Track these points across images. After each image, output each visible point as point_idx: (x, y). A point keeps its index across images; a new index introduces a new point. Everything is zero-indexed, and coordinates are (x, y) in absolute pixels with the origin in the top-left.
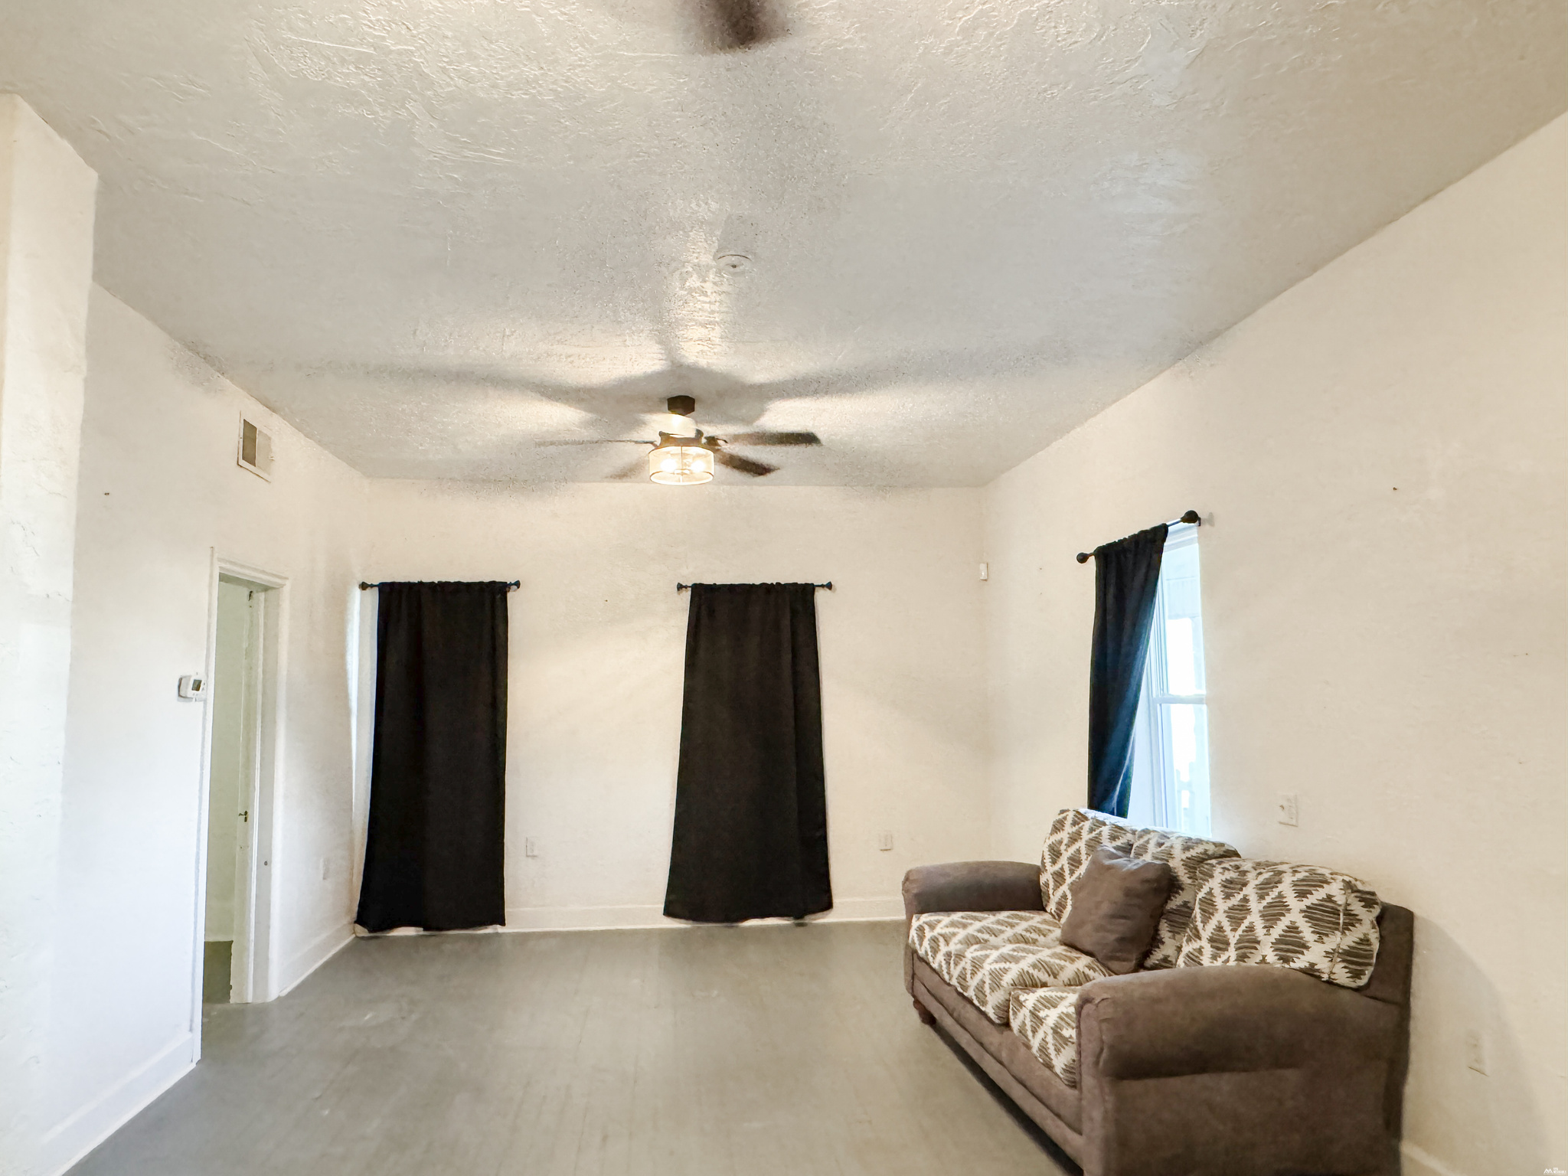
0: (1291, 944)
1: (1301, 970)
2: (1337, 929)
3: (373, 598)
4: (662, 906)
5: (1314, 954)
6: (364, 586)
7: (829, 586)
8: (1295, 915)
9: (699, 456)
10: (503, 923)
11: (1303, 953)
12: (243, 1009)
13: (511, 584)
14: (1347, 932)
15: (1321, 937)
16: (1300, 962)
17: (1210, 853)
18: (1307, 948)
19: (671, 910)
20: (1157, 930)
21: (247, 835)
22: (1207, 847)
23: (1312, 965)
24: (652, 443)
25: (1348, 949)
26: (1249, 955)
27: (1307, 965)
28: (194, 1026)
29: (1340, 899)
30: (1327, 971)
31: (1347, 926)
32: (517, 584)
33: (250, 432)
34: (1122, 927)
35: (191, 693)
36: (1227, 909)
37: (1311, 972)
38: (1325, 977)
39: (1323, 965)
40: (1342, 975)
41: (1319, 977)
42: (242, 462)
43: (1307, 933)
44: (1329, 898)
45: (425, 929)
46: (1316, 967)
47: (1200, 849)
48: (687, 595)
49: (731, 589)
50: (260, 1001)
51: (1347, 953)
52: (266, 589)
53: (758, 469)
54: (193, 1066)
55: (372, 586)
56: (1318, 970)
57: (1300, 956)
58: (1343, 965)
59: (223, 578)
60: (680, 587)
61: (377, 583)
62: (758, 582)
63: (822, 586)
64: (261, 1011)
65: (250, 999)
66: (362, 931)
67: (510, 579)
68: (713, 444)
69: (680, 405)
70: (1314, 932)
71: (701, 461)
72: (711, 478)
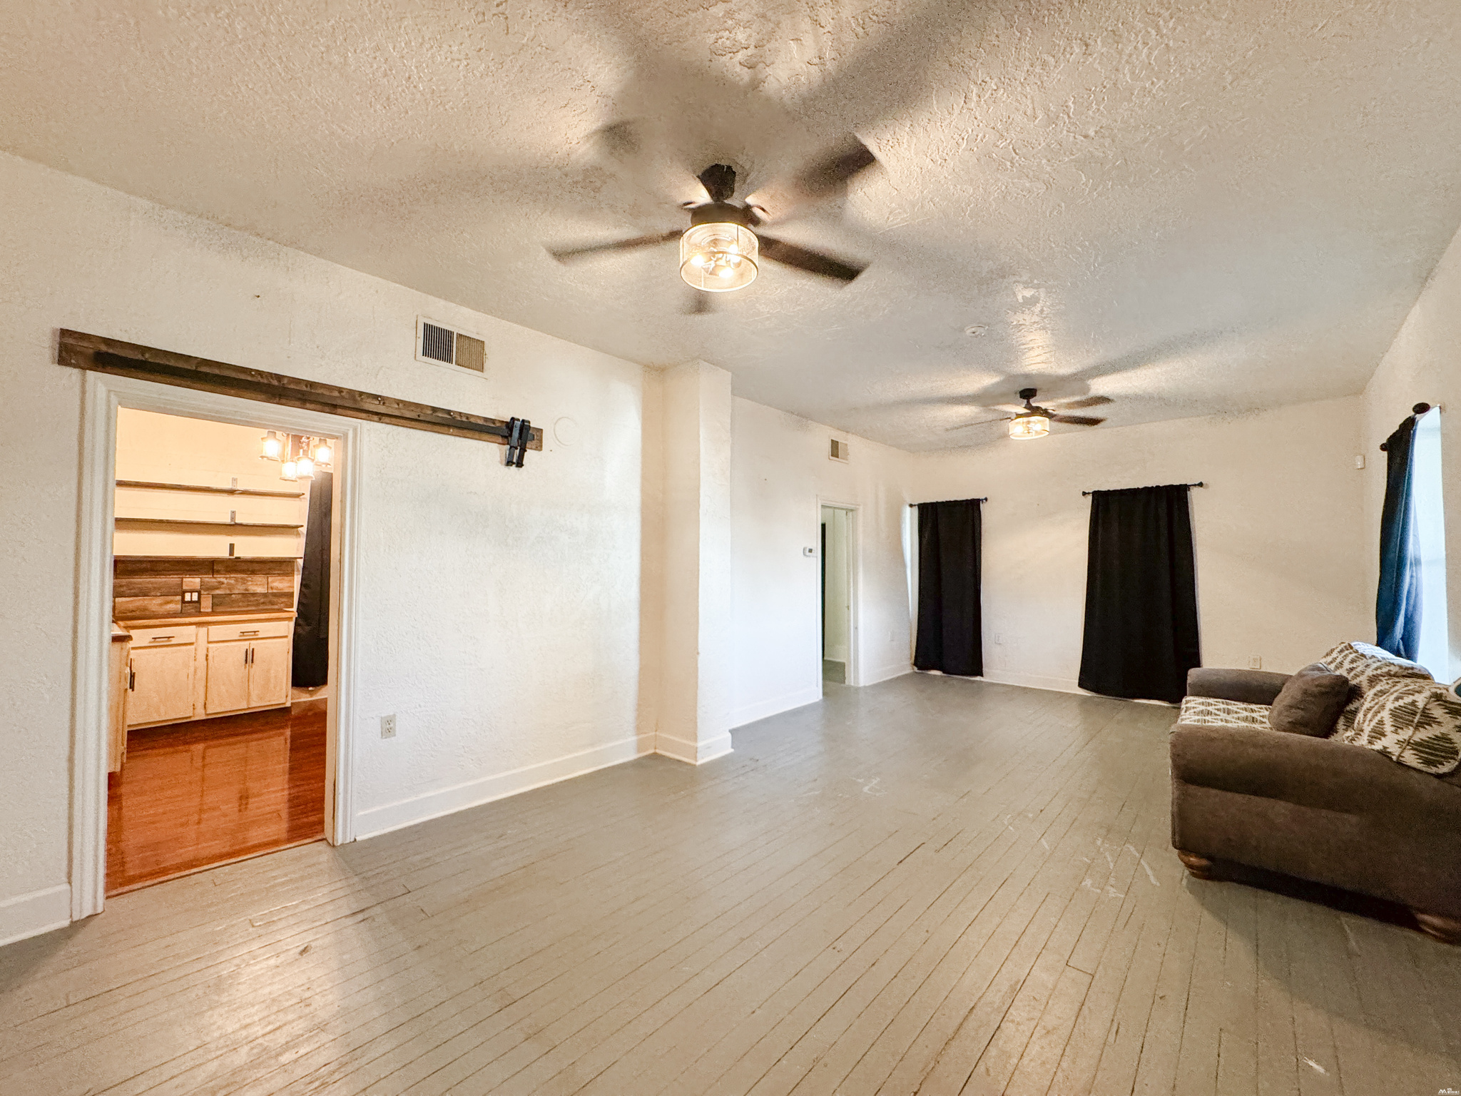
0: (1378, 733)
1: (1378, 751)
2: (1411, 726)
3: (916, 511)
4: (1077, 681)
5: (1390, 742)
6: (911, 506)
7: (1201, 485)
8: (1385, 715)
9: (1039, 421)
10: (982, 675)
11: (1380, 739)
12: (849, 688)
13: (982, 500)
14: (1421, 729)
15: (1397, 728)
16: (1378, 746)
17: (1392, 673)
18: (1385, 736)
19: (1082, 684)
21: (849, 615)
22: (1392, 668)
23: (1385, 748)
24: (1010, 418)
25: (1420, 741)
27: (1382, 748)
28: (817, 684)
29: (1421, 705)
30: (1397, 754)
31: (1420, 725)
32: (986, 499)
33: (835, 445)
35: (808, 554)
37: (1384, 753)
38: (1394, 758)
39: (1395, 750)
40: (1410, 758)
41: (1391, 759)
42: (831, 458)
43: (1388, 728)
44: (1413, 703)
45: (944, 673)
46: (1388, 750)
47: (1385, 670)
48: (1090, 498)
49: (1122, 492)
50: (856, 685)
51: (1417, 743)
52: (852, 510)
53: (1093, 422)
54: (817, 700)
55: (915, 505)
56: (1389, 753)
57: (1378, 741)
58: (1412, 752)
59: (823, 506)
60: (1084, 494)
61: (917, 504)
62: (1141, 486)
63: (1195, 485)
64: (857, 689)
65: (852, 684)
66: (916, 669)
67: (982, 497)
68: (1045, 413)
69: (1028, 394)
70: (1392, 725)
71: (1040, 423)
72: (1048, 433)
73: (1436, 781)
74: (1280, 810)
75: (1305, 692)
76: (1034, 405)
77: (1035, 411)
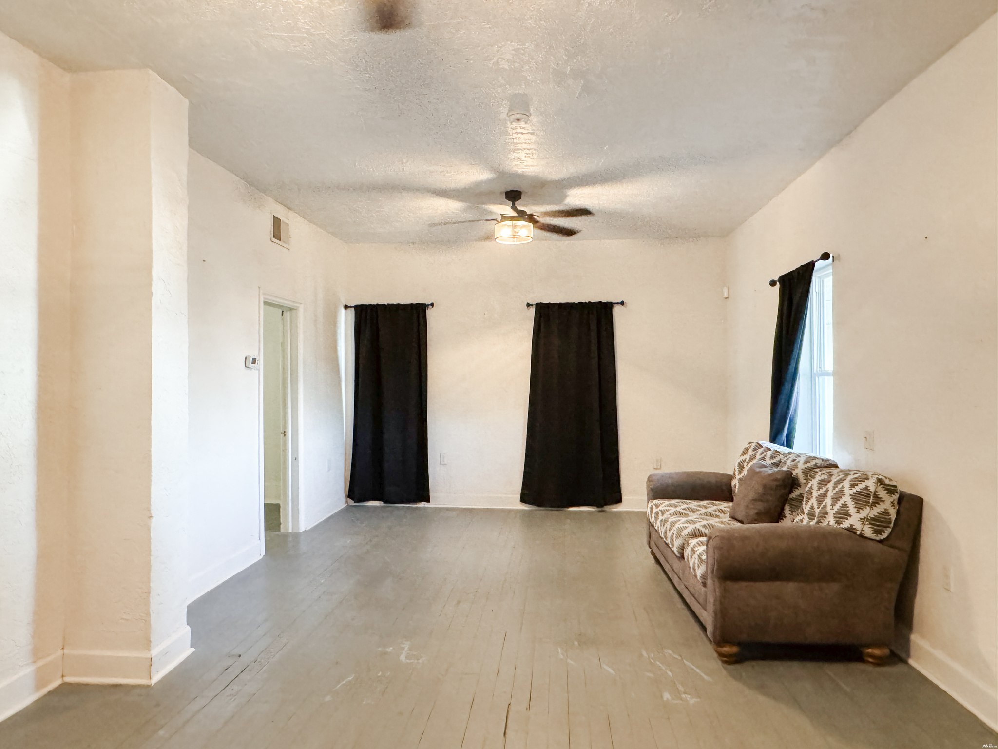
0: (843, 514)
1: (846, 529)
2: (868, 506)
4: (519, 496)
5: (854, 520)
6: (346, 307)
7: (622, 303)
8: (847, 499)
9: (524, 226)
10: (428, 500)
11: (847, 519)
12: (286, 535)
13: (428, 305)
14: (874, 507)
15: (859, 509)
16: (846, 524)
17: (818, 465)
18: (850, 516)
19: (524, 499)
20: (783, 509)
21: (285, 444)
22: (817, 461)
23: (852, 525)
24: (495, 220)
25: (873, 517)
26: (822, 521)
27: (849, 526)
28: (261, 536)
29: (872, 489)
30: (860, 529)
31: (874, 504)
32: (432, 305)
33: (277, 222)
34: (760, 506)
35: (251, 365)
36: (817, 496)
37: (851, 530)
38: (858, 533)
39: (858, 526)
40: (868, 532)
41: (855, 533)
42: (273, 239)
43: (852, 509)
44: (867, 488)
45: (385, 502)
46: (854, 527)
47: (813, 463)
48: (533, 310)
49: (560, 305)
50: (295, 531)
51: (872, 519)
52: (291, 309)
53: (568, 232)
54: (261, 557)
55: (351, 307)
56: (855, 529)
57: (846, 521)
58: (870, 526)
59: (266, 303)
60: (528, 305)
61: (353, 305)
62: (576, 302)
63: (618, 303)
64: (296, 536)
65: (291, 531)
66: (351, 502)
67: (428, 302)
68: (531, 218)
69: (513, 196)
70: (855, 507)
71: (525, 229)
72: (531, 240)
73: (880, 545)
74: (789, 589)
75: (765, 487)
76: (519, 208)
77: (521, 215)
